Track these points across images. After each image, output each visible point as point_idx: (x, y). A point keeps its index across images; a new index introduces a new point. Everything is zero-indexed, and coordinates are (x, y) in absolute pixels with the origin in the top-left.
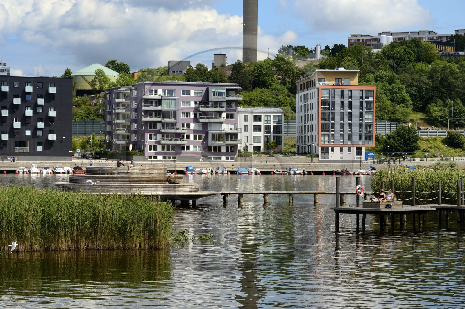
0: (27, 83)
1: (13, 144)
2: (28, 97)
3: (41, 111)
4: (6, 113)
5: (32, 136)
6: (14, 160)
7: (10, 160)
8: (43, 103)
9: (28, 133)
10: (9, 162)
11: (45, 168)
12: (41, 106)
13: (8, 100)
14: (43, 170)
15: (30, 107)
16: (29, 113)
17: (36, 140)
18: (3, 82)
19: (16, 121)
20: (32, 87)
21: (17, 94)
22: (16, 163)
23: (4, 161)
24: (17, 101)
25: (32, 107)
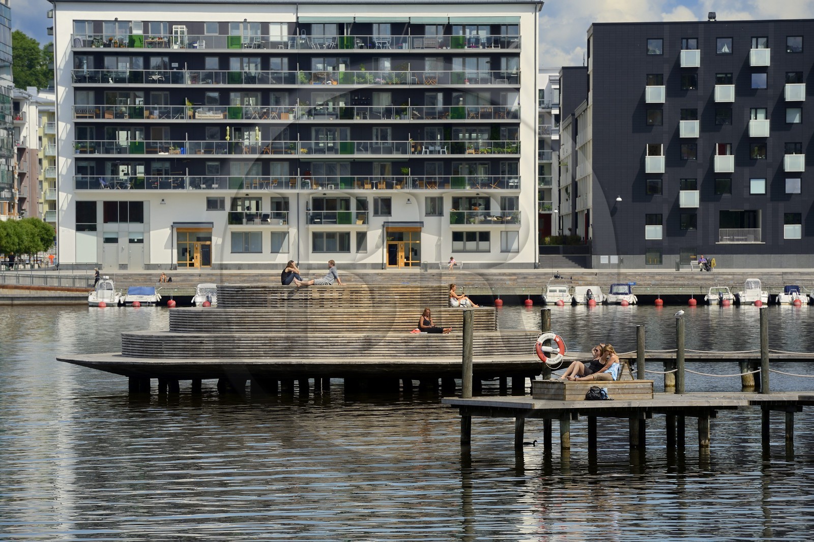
0: (757, 38)
1: (714, 219)
2: (759, 81)
3: (797, 120)
4: (693, 130)
5: (769, 196)
6: (707, 266)
7: (698, 267)
8: (802, 97)
9: (758, 187)
10: (693, 274)
11: (787, 290)
12: (796, 105)
13: (700, 92)
14: (782, 295)
15: (764, 111)
16: (759, 126)
17: (782, 207)
18: (687, 39)
19: (723, 152)
20: (768, 52)
21: (726, 74)
22: (713, 274)
23: (681, 270)
24: (725, 93)
25: (770, 110)
